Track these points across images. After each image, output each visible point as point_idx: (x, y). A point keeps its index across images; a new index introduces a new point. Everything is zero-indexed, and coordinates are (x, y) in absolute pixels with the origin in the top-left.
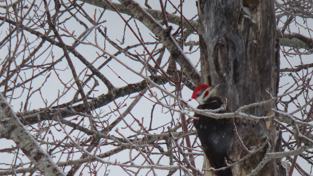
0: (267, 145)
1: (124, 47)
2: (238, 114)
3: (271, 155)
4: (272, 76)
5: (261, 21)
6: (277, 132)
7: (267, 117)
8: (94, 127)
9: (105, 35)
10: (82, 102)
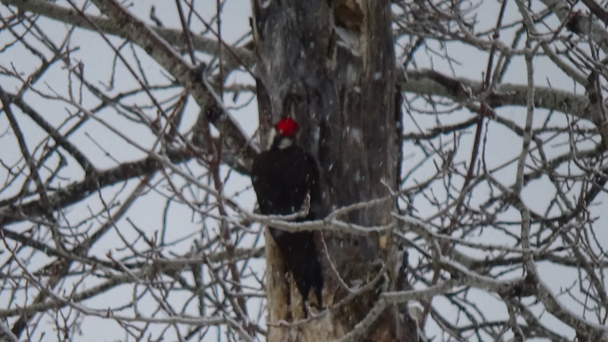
0: (382, 280)
1: (112, 95)
2: (330, 223)
3: (390, 297)
4: (388, 151)
5: (367, 54)
6: (400, 254)
7: (382, 228)
8: (61, 244)
9: (81, 77)
10: (37, 197)
